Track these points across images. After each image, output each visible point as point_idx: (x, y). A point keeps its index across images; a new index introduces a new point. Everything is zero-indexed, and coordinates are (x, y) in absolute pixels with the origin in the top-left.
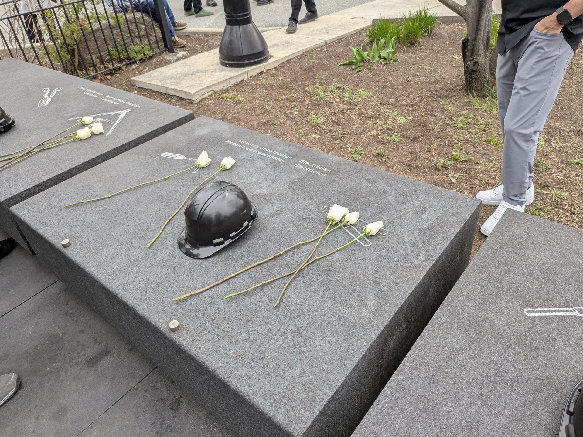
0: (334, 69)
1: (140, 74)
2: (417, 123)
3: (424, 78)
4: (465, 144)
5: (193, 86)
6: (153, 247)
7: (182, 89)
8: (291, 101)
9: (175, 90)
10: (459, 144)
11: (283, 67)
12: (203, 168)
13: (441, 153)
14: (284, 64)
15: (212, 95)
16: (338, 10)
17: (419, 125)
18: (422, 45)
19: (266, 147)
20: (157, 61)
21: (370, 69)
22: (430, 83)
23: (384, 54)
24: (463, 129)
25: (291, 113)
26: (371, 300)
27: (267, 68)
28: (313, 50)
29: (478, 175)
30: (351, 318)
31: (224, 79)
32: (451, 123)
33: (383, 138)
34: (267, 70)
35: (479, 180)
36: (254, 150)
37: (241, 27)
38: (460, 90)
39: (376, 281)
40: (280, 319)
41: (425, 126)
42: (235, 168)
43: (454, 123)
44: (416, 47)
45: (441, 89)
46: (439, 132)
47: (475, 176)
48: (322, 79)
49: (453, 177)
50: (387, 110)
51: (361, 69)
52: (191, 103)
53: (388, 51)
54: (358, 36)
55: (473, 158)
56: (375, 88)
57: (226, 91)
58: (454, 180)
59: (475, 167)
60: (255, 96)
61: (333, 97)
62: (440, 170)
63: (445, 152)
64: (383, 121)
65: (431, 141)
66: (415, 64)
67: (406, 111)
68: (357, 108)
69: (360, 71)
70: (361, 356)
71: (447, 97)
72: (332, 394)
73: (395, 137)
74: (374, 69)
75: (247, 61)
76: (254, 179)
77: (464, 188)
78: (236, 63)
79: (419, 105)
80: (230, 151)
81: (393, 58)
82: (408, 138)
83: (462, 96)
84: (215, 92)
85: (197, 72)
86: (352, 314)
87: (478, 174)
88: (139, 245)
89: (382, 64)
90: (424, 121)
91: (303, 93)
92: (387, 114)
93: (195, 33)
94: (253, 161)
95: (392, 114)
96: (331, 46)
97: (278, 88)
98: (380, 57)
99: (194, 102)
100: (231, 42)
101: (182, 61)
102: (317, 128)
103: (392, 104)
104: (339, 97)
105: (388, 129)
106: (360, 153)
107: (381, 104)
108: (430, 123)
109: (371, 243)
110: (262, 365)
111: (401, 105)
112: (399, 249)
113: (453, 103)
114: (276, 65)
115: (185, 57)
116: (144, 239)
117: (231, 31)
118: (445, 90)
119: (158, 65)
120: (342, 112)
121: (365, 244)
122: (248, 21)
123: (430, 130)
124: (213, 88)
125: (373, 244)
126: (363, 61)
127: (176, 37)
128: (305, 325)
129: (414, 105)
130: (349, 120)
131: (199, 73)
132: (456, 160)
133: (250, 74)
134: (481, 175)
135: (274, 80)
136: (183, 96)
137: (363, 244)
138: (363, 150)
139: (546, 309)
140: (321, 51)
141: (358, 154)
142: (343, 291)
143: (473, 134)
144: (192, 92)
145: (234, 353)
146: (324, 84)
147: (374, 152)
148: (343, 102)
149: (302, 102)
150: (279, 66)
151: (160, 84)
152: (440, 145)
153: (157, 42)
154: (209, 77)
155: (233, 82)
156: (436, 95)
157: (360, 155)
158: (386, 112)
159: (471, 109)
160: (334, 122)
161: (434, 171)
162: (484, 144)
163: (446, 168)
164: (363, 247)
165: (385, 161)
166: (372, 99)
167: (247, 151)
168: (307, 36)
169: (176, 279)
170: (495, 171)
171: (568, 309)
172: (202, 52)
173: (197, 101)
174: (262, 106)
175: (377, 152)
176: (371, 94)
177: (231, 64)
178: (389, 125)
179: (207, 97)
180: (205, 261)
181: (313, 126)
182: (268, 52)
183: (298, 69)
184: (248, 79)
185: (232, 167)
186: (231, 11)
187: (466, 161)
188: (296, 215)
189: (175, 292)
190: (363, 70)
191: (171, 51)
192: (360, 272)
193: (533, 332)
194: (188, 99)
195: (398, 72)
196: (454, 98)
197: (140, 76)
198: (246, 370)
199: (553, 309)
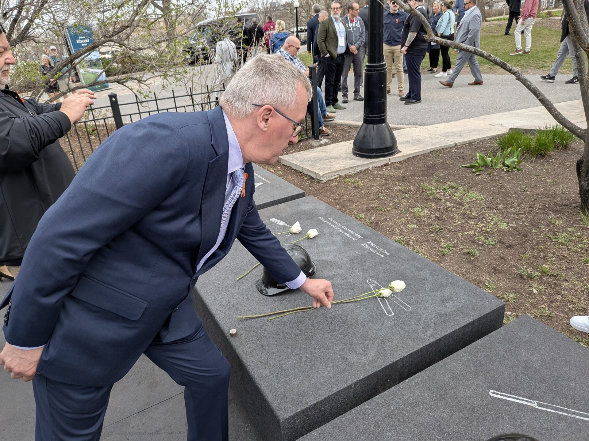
0: (455, 170)
1: (287, 154)
2: (518, 232)
3: (542, 190)
4: (560, 260)
5: (323, 169)
6: (241, 281)
7: (314, 171)
8: (403, 192)
9: (308, 170)
10: (554, 259)
11: (408, 162)
12: (294, 234)
13: (532, 263)
14: (410, 160)
15: (337, 178)
16: (481, 115)
17: (520, 234)
18: (553, 159)
19: (347, 227)
20: (303, 145)
21: (490, 174)
22: (547, 196)
23: (507, 162)
24: (563, 245)
25: (399, 203)
26: (372, 353)
27: (392, 161)
28: (441, 150)
29: (562, 291)
30: (352, 360)
31: (351, 166)
32: (553, 237)
33: (478, 240)
34: (392, 163)
35: (562, 296)
36: (337, 228)
37: (375, 126)
38: (575, 207)
39: (383, 341)
40: (302, 347)
41: (526, 236)
42: (317, 238)
43: (556, 238)
44: (545, 159)
45: (555, 204)
46: (538, 244)
47: (559, 292)
48: (440, 177)
49: (535, 288)
50: (492, 215)
51: (481, 172)
52: (319, 183)
53: (512, 160)
54: (491, 142)
55: (563, 275)
56: (488, 192)
57: (350, 176)
58: (535, 291)
59: (562, 283)
60: (373, 183)
61: (444, 195)
62: (524, 279)
63: (537, 263)
64: (484, 223)
65: (526, 251)
66: (538, 176)
67: (511, 218)
68: (463, 208)
69: (479, 175)
70: (346, 386)
71: (559, 212)
72: (315, 402)
73: (491, 241)
74: (493, 175)
75: (375, 154)
76: (327, 249)
77: (544, 301)
78: (365, 154)
79: (527, 214)
80: (318, 225)
81: (517, 167)
82: (504, 243)
83: (575, 213)
84: (340, 176)
85: (331, 158)
86: (354, 358)
87: (564, 290)
88: (232, 278)
89: (504, 171)
90: (525, 231)
91: (417, 187)
92: (491, 218)
93: (341, 125)
94: (332, 235)
95: (496, 219)
96: (460, 148)
97: (396, 179)
98: (504, 164)
99: (321, 182)
100: (364, 137)
101: (322, 147)
102: (418, 220)
103: (499, 210)
104: (450, 195)
105: (486, 232)
106: (451, 248)
107: (488, 208)
108: (532, 234)
109: (393, 314)
110: (277, 372)
111: (508, 212)
112: (413, 323)
113: (563, 219)
114: (402, 159)
115: (326, 144)
116: (237, 274)
117: (367, 127)
118: (559, 205)
119: (303, 148)
120: (447, 210)
121: (388, 313)
122: (383, 120)
123: (530, 240)
124: (340, 172)
125: (394, 315)
126: (486, 166)
127: (323, 127)
128: (317, 356)
129: (522, 214)
130: (451, 217)
131: (332, 159)
132: (545, 273)
133: (375, 165)
134: (566, 292)
135: (395, 173)
136: (314, 176)
137: (386, 313)
138: (455, 247)
139: (510, 395)
140: (449, 151)
141: (449, 249)
142: (355, 341)
143: (572, 252)
144: (321, 174)
145: (263, 359)
146: (440, 181)
147: (465, 250)
148: (451, 201)
149: (413, 194)
150: (405, 161)
151: (298, 164)
152: (533, 256)
153: (307, 130)
154: (339, 163)
155: (358, 170)
156: (548, 208)
157: (451, 250)
158: (491, 216)
159: (580, 227)
160: (436, 217)
161: (518, 279)
162: (581, 264)
163: (531, 279)
164: (386, 315)
165: (473, 260)
166: (482, 202)
167: (331, 227)
168: (439, 137)
169: (246, 305)
170: (583, 291)
171: (529, 400)
172: (341, 141)
173: (323, 182)
174: (376, 193)
175: (468, 250)
176: (482, 197)
177: (361, 154)
178: (488, 228)
179: (333, 179)
180: (269, 297)
181: (415, 217)
182: (397, 148)
183: (421, 165)
184: (373, 169)
185: (315, 237)
186: (369, 112)
187: (554, 276)
188: (346, 281)
189: (242, 312)
190: (483, 175)
191: (317, 138)
192: (375, 332)
193: (488, 407)
194: (317, 179)
195: (518, 180)
196: (567, 214)
197: (286, 156)
198: (266, 372)
199: (517, 397)
